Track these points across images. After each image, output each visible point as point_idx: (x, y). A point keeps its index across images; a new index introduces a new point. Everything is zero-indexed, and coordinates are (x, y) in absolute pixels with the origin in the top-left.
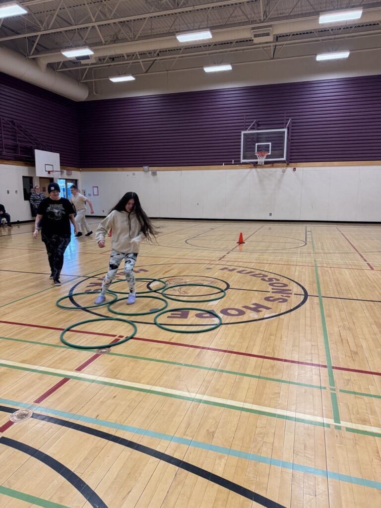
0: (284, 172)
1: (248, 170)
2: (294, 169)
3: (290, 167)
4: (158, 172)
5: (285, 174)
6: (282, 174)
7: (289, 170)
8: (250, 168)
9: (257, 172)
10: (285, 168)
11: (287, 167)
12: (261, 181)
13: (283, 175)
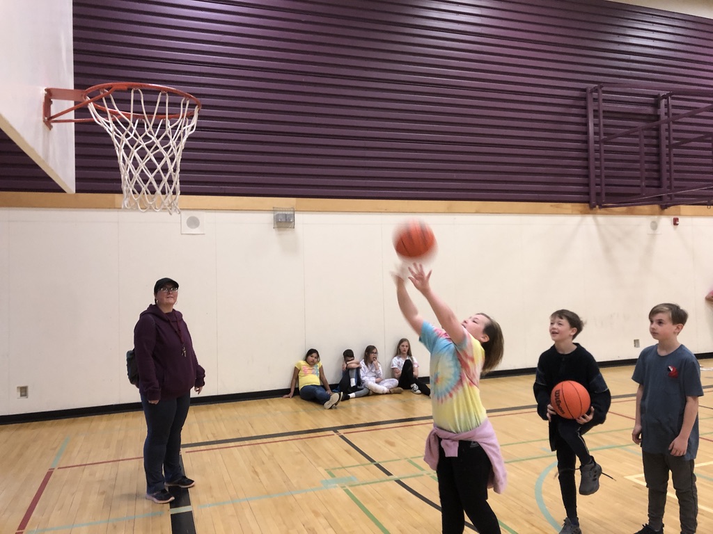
0: (654, 226)
1: (577, 219)
2: (675, 222)
3: (668, 215)
4: (299, 217)
5: (659, 231)
6: (651, 231)
7: (665, 221)
8: (583, 213)
9: (598, 224)
10: (656, 217)
11: (661, 214)
12: (607, 250)
13: (654, 236)
